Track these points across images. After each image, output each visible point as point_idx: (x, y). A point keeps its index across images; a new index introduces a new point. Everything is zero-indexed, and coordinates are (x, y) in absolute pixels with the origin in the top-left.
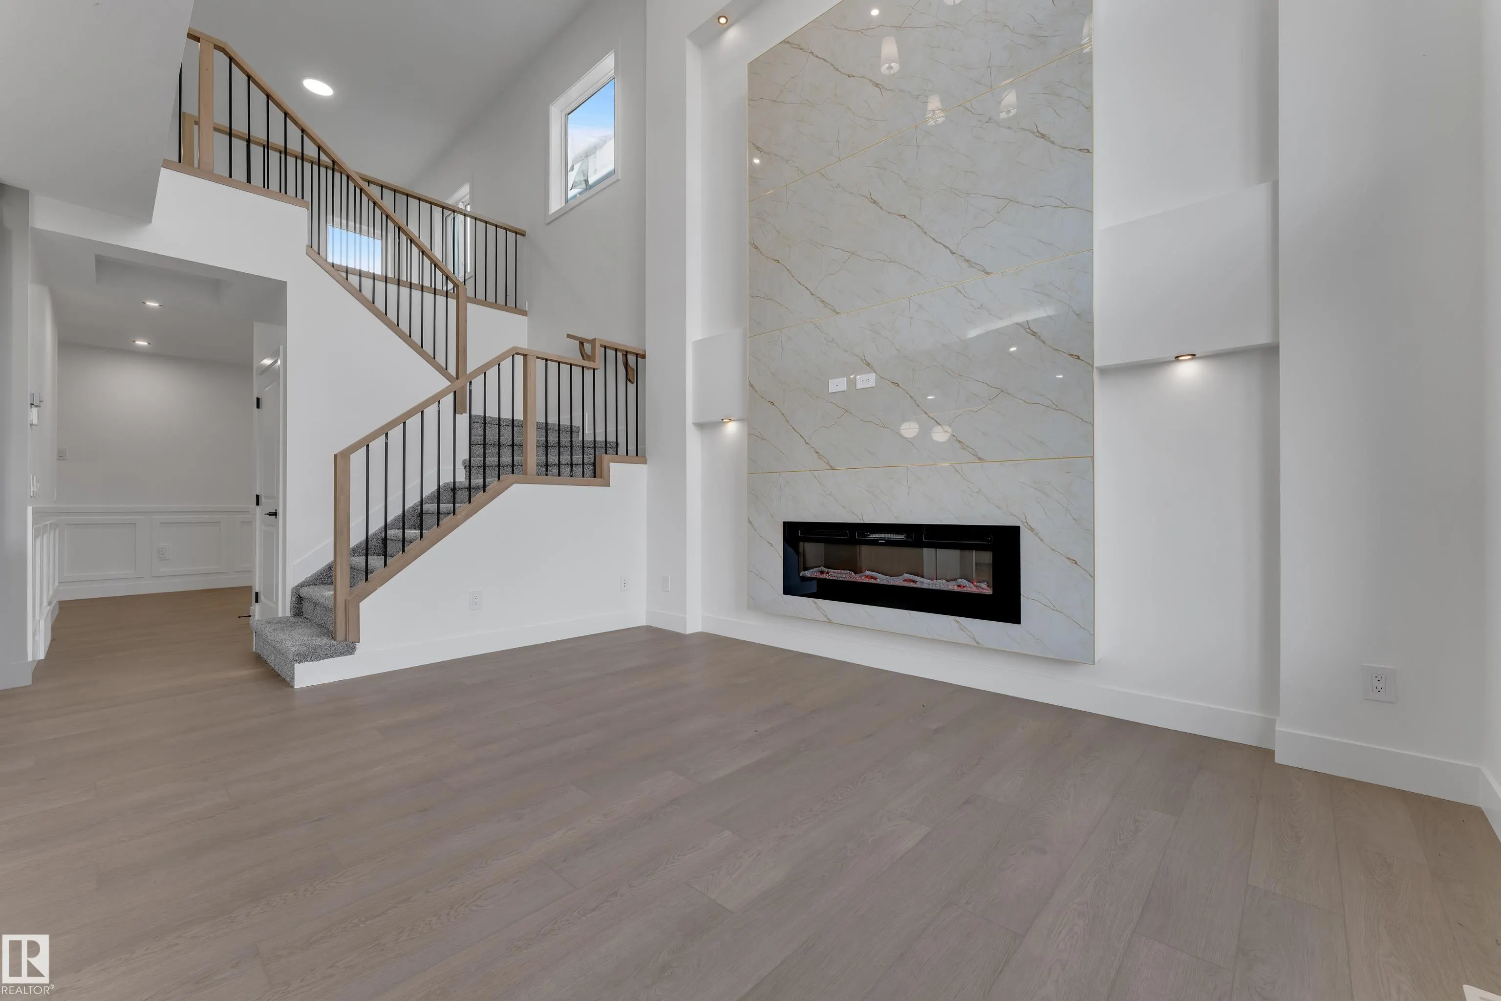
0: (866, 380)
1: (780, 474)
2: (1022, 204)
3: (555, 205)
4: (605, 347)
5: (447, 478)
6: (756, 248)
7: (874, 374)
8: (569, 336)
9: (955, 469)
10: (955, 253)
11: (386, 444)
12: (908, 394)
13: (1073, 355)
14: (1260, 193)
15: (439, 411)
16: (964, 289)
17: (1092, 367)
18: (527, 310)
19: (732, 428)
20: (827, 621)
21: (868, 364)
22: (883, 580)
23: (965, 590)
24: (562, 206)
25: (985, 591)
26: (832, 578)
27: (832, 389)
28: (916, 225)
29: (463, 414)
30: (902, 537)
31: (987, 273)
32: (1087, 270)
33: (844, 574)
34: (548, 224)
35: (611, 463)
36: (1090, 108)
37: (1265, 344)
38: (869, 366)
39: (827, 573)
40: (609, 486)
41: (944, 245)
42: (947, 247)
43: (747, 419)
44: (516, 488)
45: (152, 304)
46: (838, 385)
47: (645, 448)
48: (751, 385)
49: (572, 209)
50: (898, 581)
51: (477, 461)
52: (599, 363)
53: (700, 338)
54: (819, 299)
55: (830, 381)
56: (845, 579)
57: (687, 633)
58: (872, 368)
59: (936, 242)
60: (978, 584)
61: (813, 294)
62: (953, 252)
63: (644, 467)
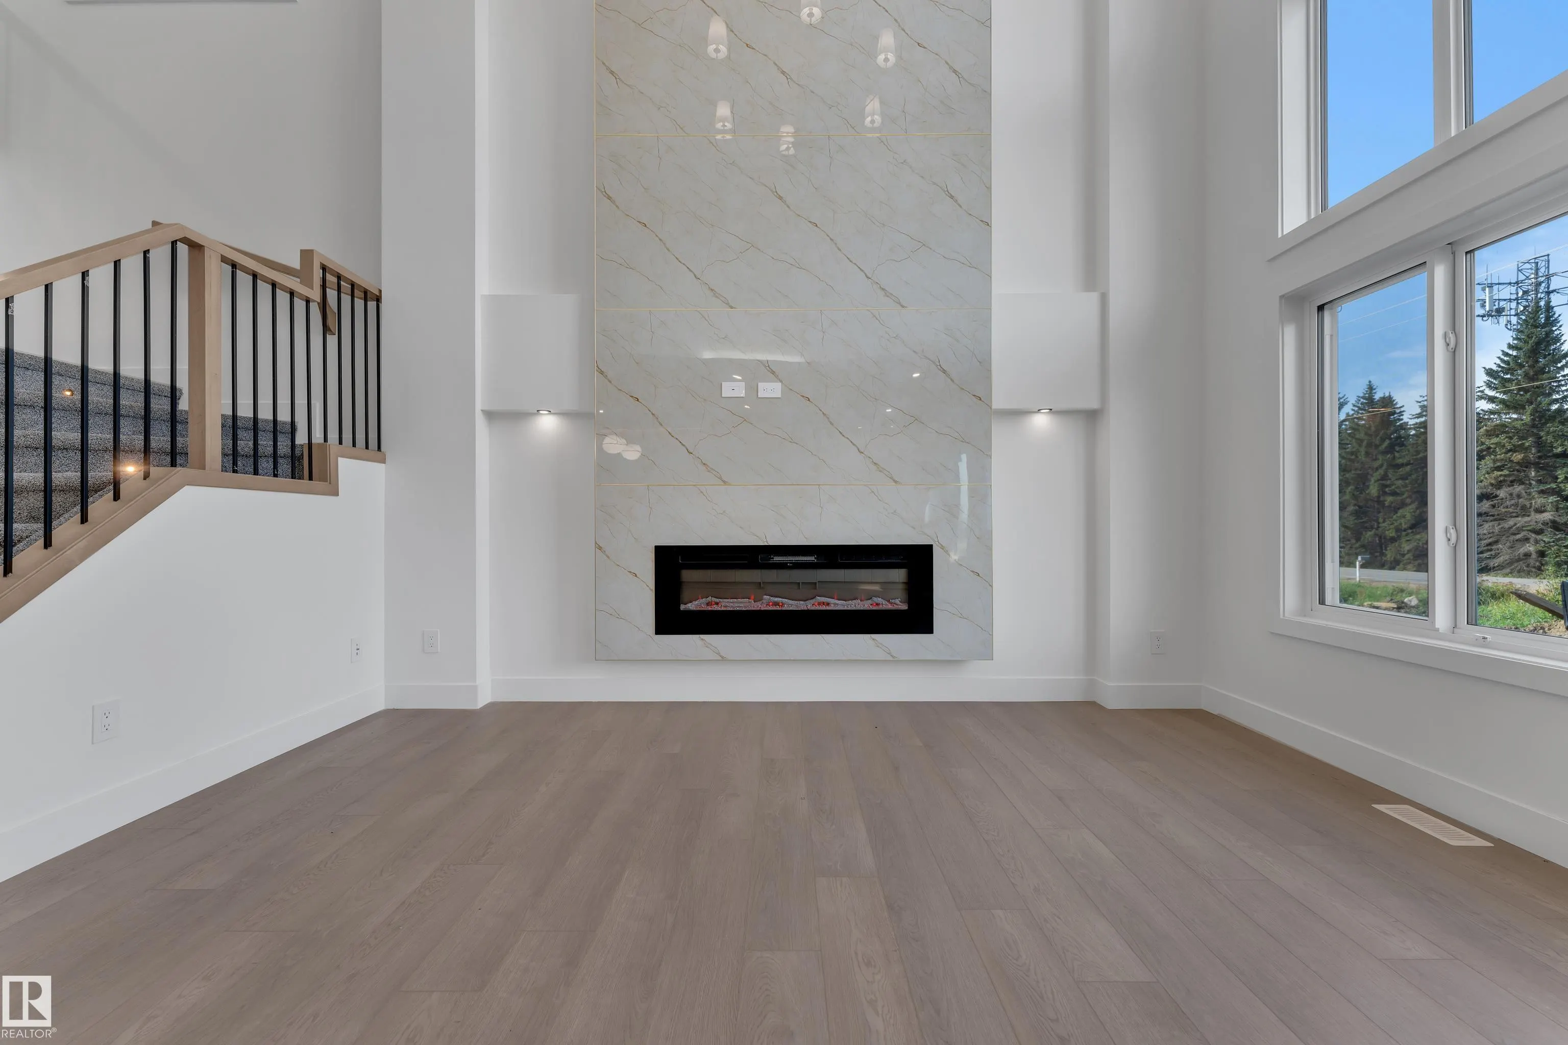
0: (770, 389)
1: (648, 487)
2: (934, 251)
4: (325, 269)
6: (609, 198)
7: (780, 384)
9: (871, 490)
10: (870, 278)
12: (824, 411)
13: (973, 394)
16: (879, 316)
17: (991, 408)
20: (720, 658)
21: (773, 373)
22: (791, 605)
23: (880, 608)
25: (900, 607)
26: (725, 609)
27: (727, 393)
28: (828, 238)
30: (811, 559)
31: (903, 307)
32: (986, 323)
33: (741, 602)
35: (340, 459)
37: (1095, 409)
38: (774, 376)
39: (717, 604)
40: (338, 495)
41: (859, 268)
42: (862, 271)
43: (593, 415)
46: (734, 388)
48: (601, 372)
50: (809, 605)
52: (317, 293)
53: (499, 294)
54: (707, 286)
55: (725, 384)
56: (744, 609)
57: (478, 708)
58: (777, 376)
59: (851, 261)
60: (893, 601)
61: (699, 279)
62: (868, 278)
63: (381, 467)
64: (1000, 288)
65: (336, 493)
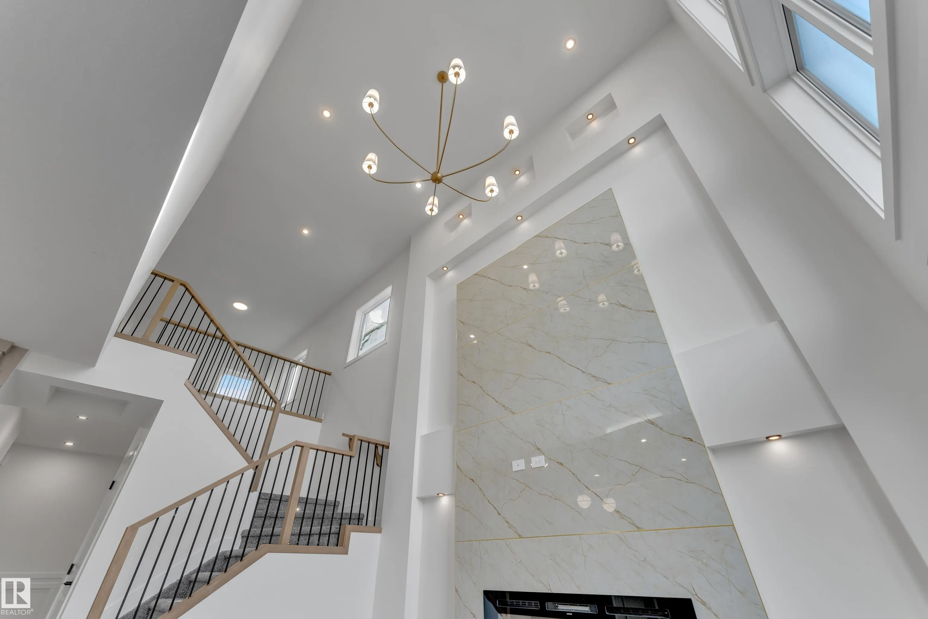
0: (538, 461)
1: (480, 542)
2: (621, 342)
3: (351, 357)
4: (362, 441)
5: (226, 548)
6: (461, 375)
7: (543, 456)
8: (344, 435)
9: (620, 538)
10: (585, 372)
11: (174, 517)
12: (571, 471)
13: (686, 438)
14: (774, 327)
15: (226, 489)
16: (595, 394)
17: (704, 447)
18: (322, 419)
19: (445, 501)
21: (539, 449)
24: (355, 357)
27: (515, 468)
28: (557, 357)
29: (254, 492)
30: (586, 609)
31: (609, 384)
32: (676, 377)
34: (344, 368)
35: (351, 533)
36: (647, 291)
37: (831, 426)
38: (540, 451)
40: (349, 554)
41: (577, 368)
42: (579, 369)
43: (455, 494)
44: (269, 557)
45: (83, 418)
46: (518, 465)
47: (381, 519)
48: (458, 467)
49: (360, 359)
51: (256, 531)
52: (355, 452)
53: (426, 433)
54: (501, 405)
55: (513, 462)
58: (541, 451)
59: (572, 366)
61: (497, 402)
62: (584, 372)
63: (377, 536)
64: (676, 350)
65: (346, 553)
